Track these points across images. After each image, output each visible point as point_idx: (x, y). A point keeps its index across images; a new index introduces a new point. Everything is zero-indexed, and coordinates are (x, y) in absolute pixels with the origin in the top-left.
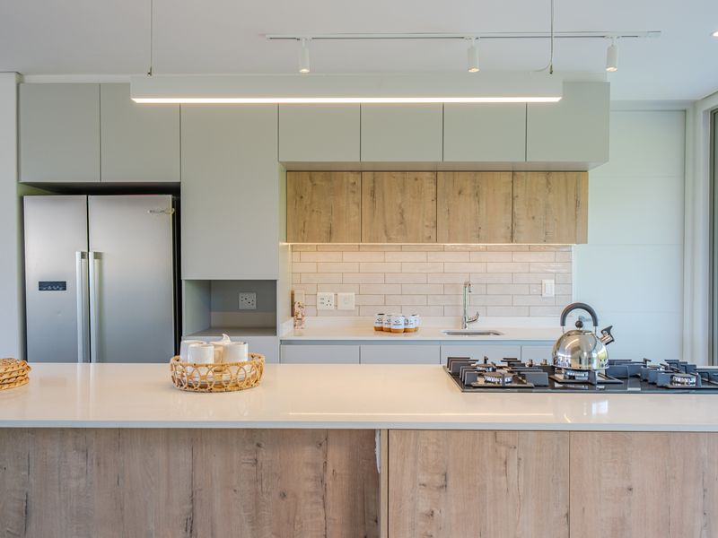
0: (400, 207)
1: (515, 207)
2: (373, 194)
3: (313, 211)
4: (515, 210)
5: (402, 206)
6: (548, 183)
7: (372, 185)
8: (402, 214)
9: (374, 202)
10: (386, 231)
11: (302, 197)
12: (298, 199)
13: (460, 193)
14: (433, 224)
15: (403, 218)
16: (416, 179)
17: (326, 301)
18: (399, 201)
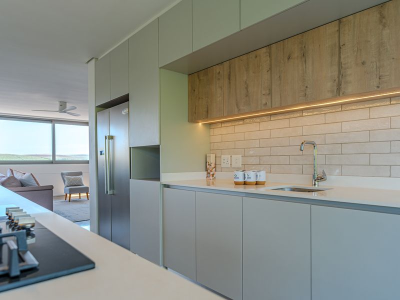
0: (246, 82)
1: (342, 56)
2: (229, 79)
3: (199, 98)
4: (342, 60)
5: (247, 82)
6: (382, 17)
7: (229, 70)
8: (247, 88)
9: (230, 83)
10: (237, 105)
11: (194, 91)
12: (193, 91)
13: (289, 58)
14: (268, 92)
15: (248, 92)
16: (256, 57)
17: (225, 161)
18: (245, 78)
